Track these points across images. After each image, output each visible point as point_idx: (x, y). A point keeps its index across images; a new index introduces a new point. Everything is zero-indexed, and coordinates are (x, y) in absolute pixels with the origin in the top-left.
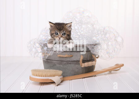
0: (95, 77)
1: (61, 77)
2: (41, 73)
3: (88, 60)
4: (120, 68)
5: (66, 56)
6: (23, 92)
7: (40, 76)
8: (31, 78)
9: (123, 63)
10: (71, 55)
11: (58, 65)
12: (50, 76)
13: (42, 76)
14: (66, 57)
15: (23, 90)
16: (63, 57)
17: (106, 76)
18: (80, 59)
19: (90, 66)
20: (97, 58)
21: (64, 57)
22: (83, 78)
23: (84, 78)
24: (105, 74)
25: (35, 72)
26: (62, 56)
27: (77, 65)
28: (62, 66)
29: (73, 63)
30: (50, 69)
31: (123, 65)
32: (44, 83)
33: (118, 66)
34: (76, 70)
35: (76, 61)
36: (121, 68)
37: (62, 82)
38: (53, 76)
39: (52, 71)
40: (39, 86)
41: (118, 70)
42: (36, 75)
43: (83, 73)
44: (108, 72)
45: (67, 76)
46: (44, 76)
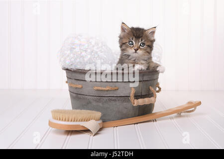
0: (155, 122)
1: (100, 122)
2: (67, 116)
3: (143, 94)
4: (195, 109)
5: (107, 89)
6: (37, 147)
7: (65, 120)
8: (51, 124)
9: (200, 100)
10: (115, 86)
11: (94, 104)
12: (82, 121)
13: (68, 121)
14: (107, 91)
15: (38, 146)
16: (102, 90)
17: (172, 120)
18: (130, 93)
19: (146, 104)
20: (158, 92)
21: (104, 91)
22: (135, 124)
23: (137, 123)
24: (171, 118)
25: (57, 114)
26: (100, 88)
27: (125, 103)
28: (101, 104)
29: (119, 100)
30: (81, 109)
31: (200, 103)
32: (72, 131)
33: (193, 105)
34: (125, 111)
35: (124, 97)
36: (197, 107)
37: (101, 129)
38: (87, 121)
39: (85, 113)
40: (64, 137)
41: (192, 111)
42: (59, 119)
43: (135, 116)
44: (175, 114)
45: (110, 120)
46: (71, 121)
